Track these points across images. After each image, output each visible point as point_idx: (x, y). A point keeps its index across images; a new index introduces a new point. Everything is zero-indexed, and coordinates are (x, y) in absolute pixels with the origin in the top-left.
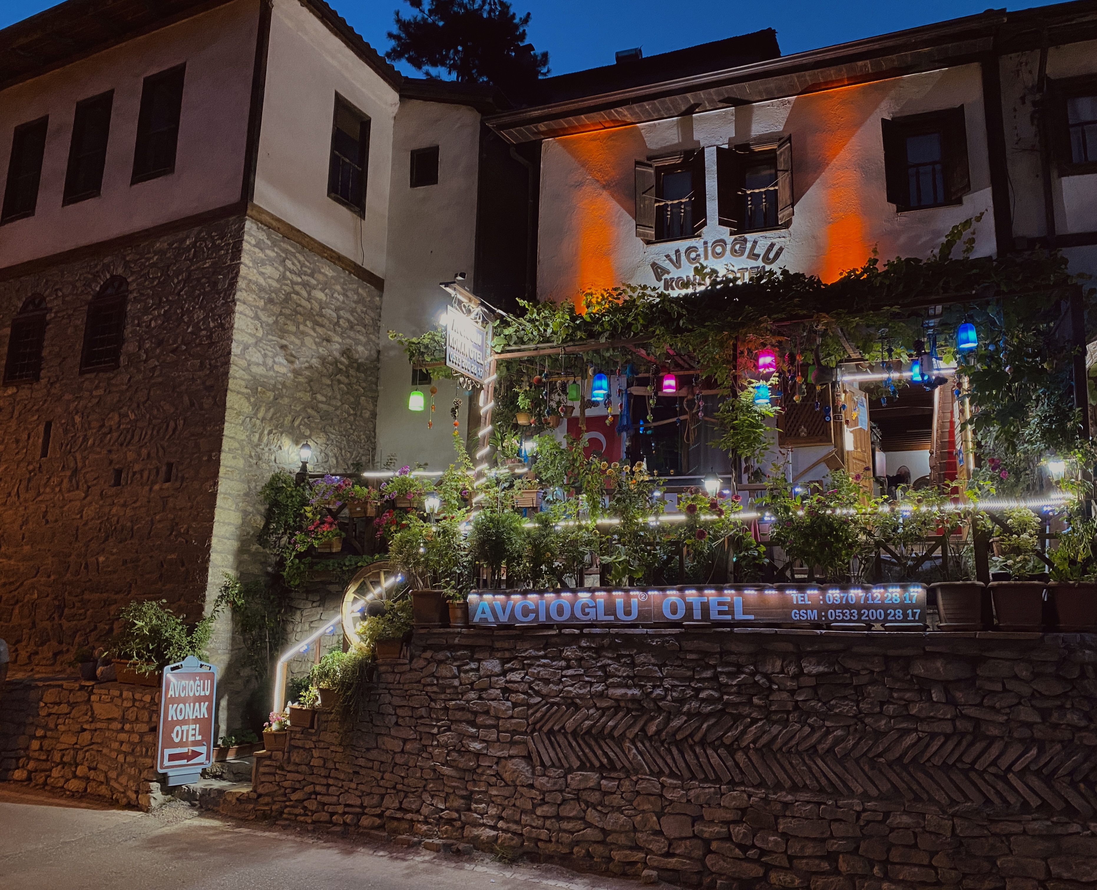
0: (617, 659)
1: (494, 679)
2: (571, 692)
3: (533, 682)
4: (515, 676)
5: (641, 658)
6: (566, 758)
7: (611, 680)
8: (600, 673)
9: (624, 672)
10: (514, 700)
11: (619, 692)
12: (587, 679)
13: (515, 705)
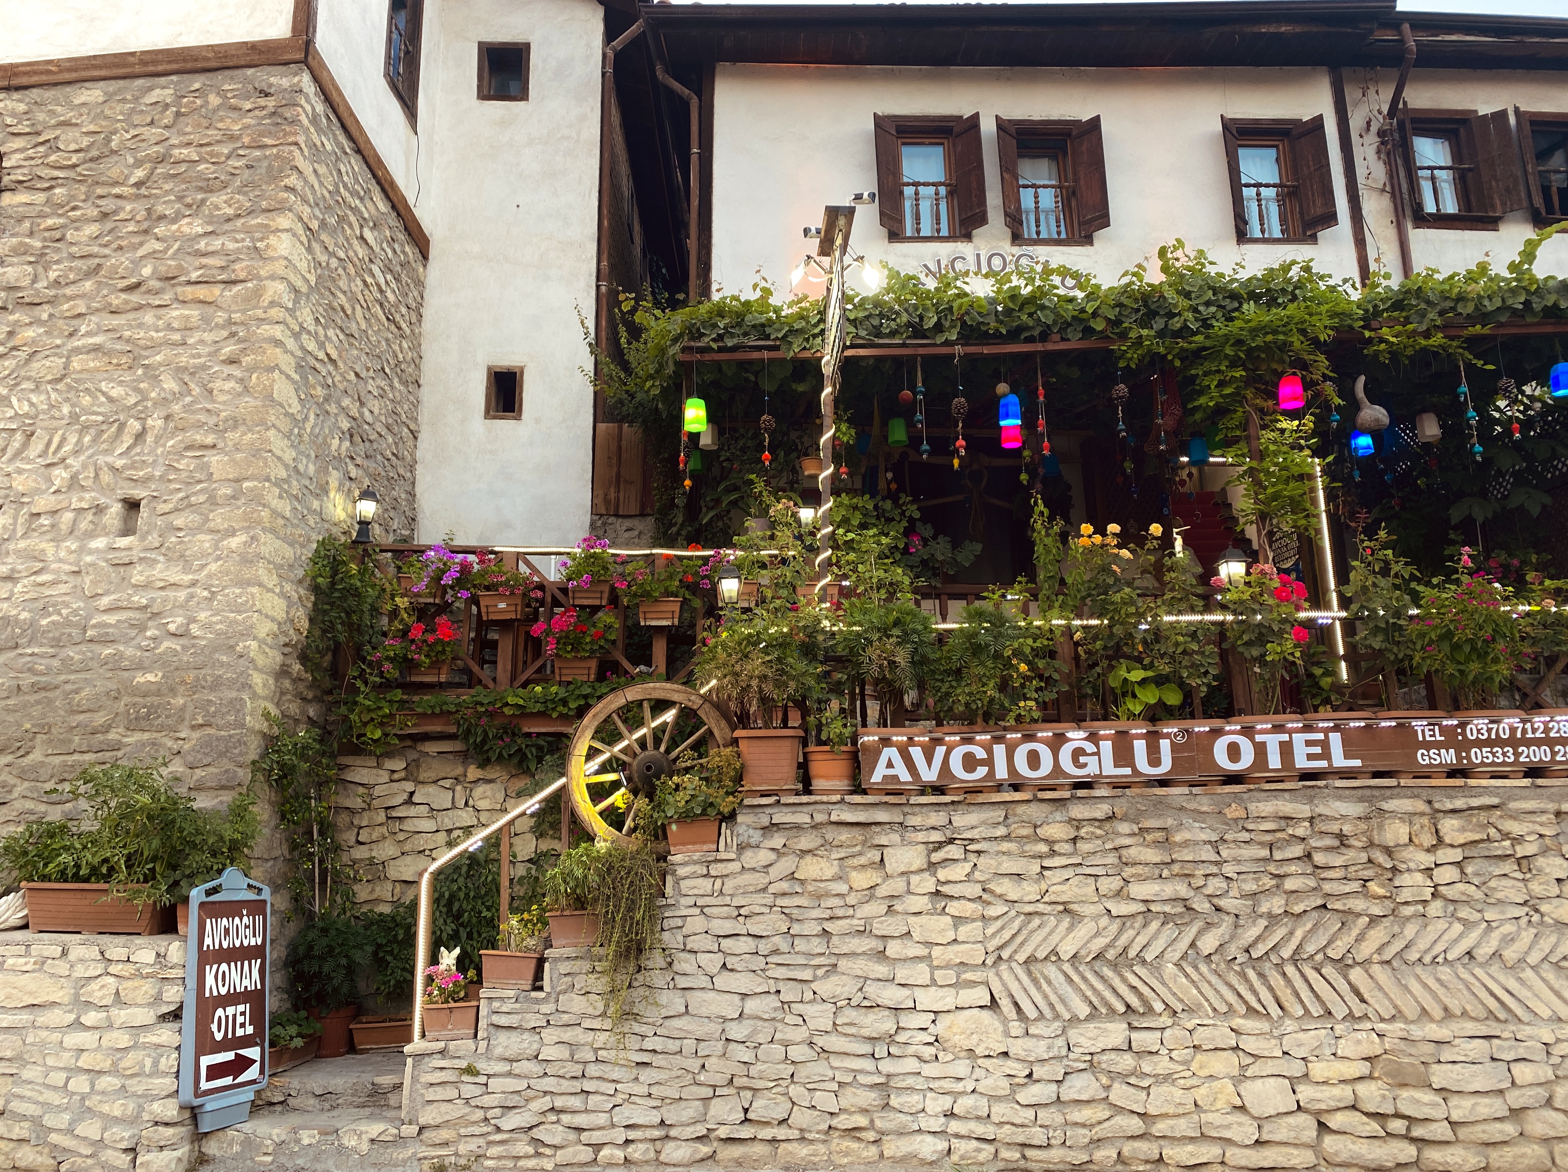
0: (1140, 835)
1: (914, 879)
3: (989, 881)
5: (1183, 834)
6: (1063, 1001)
7: (1132, 871)
8: (1112, 860)
10: (955, 913)
12: (1089, 870)
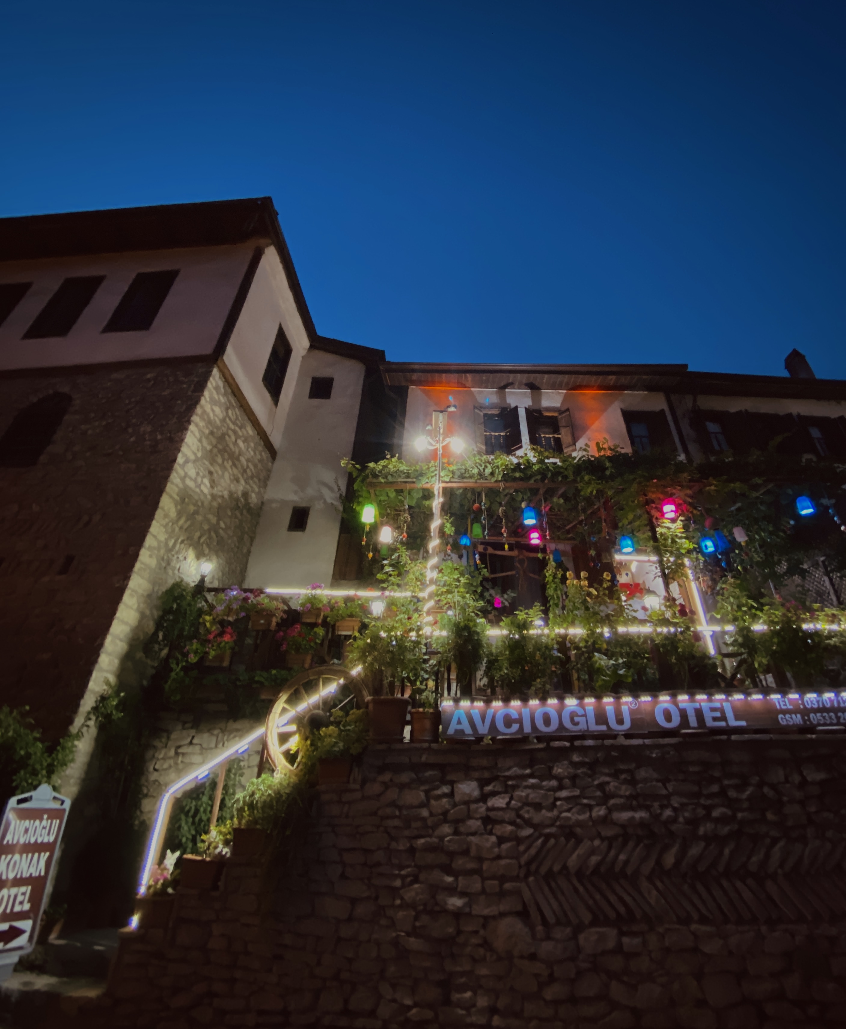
0: (615, 775)
1: (473, 806)
2: (568, 819)
3: (521, 808)
4: (499, 802)
5: (642, 773)
6: (573, 909)
7: (612, 802)
8: (598, 793)
9: (625, 790)
10: (499, 833)
11: (625, 816)
12: (585, 801)
13: (501, 840)
